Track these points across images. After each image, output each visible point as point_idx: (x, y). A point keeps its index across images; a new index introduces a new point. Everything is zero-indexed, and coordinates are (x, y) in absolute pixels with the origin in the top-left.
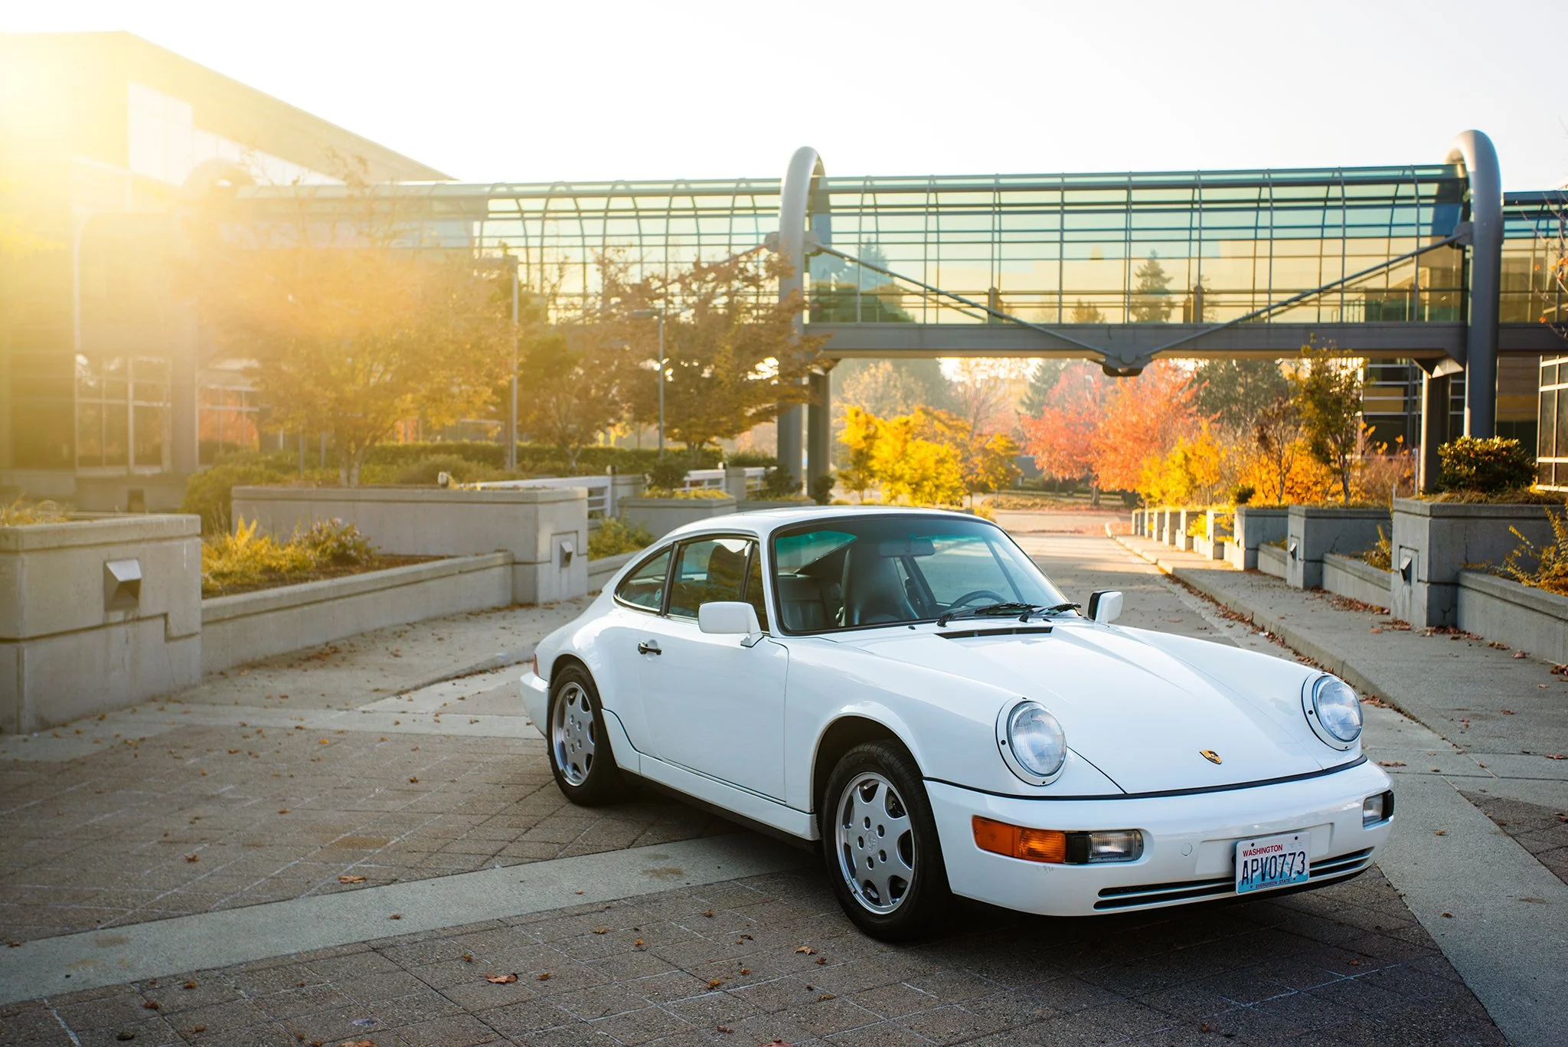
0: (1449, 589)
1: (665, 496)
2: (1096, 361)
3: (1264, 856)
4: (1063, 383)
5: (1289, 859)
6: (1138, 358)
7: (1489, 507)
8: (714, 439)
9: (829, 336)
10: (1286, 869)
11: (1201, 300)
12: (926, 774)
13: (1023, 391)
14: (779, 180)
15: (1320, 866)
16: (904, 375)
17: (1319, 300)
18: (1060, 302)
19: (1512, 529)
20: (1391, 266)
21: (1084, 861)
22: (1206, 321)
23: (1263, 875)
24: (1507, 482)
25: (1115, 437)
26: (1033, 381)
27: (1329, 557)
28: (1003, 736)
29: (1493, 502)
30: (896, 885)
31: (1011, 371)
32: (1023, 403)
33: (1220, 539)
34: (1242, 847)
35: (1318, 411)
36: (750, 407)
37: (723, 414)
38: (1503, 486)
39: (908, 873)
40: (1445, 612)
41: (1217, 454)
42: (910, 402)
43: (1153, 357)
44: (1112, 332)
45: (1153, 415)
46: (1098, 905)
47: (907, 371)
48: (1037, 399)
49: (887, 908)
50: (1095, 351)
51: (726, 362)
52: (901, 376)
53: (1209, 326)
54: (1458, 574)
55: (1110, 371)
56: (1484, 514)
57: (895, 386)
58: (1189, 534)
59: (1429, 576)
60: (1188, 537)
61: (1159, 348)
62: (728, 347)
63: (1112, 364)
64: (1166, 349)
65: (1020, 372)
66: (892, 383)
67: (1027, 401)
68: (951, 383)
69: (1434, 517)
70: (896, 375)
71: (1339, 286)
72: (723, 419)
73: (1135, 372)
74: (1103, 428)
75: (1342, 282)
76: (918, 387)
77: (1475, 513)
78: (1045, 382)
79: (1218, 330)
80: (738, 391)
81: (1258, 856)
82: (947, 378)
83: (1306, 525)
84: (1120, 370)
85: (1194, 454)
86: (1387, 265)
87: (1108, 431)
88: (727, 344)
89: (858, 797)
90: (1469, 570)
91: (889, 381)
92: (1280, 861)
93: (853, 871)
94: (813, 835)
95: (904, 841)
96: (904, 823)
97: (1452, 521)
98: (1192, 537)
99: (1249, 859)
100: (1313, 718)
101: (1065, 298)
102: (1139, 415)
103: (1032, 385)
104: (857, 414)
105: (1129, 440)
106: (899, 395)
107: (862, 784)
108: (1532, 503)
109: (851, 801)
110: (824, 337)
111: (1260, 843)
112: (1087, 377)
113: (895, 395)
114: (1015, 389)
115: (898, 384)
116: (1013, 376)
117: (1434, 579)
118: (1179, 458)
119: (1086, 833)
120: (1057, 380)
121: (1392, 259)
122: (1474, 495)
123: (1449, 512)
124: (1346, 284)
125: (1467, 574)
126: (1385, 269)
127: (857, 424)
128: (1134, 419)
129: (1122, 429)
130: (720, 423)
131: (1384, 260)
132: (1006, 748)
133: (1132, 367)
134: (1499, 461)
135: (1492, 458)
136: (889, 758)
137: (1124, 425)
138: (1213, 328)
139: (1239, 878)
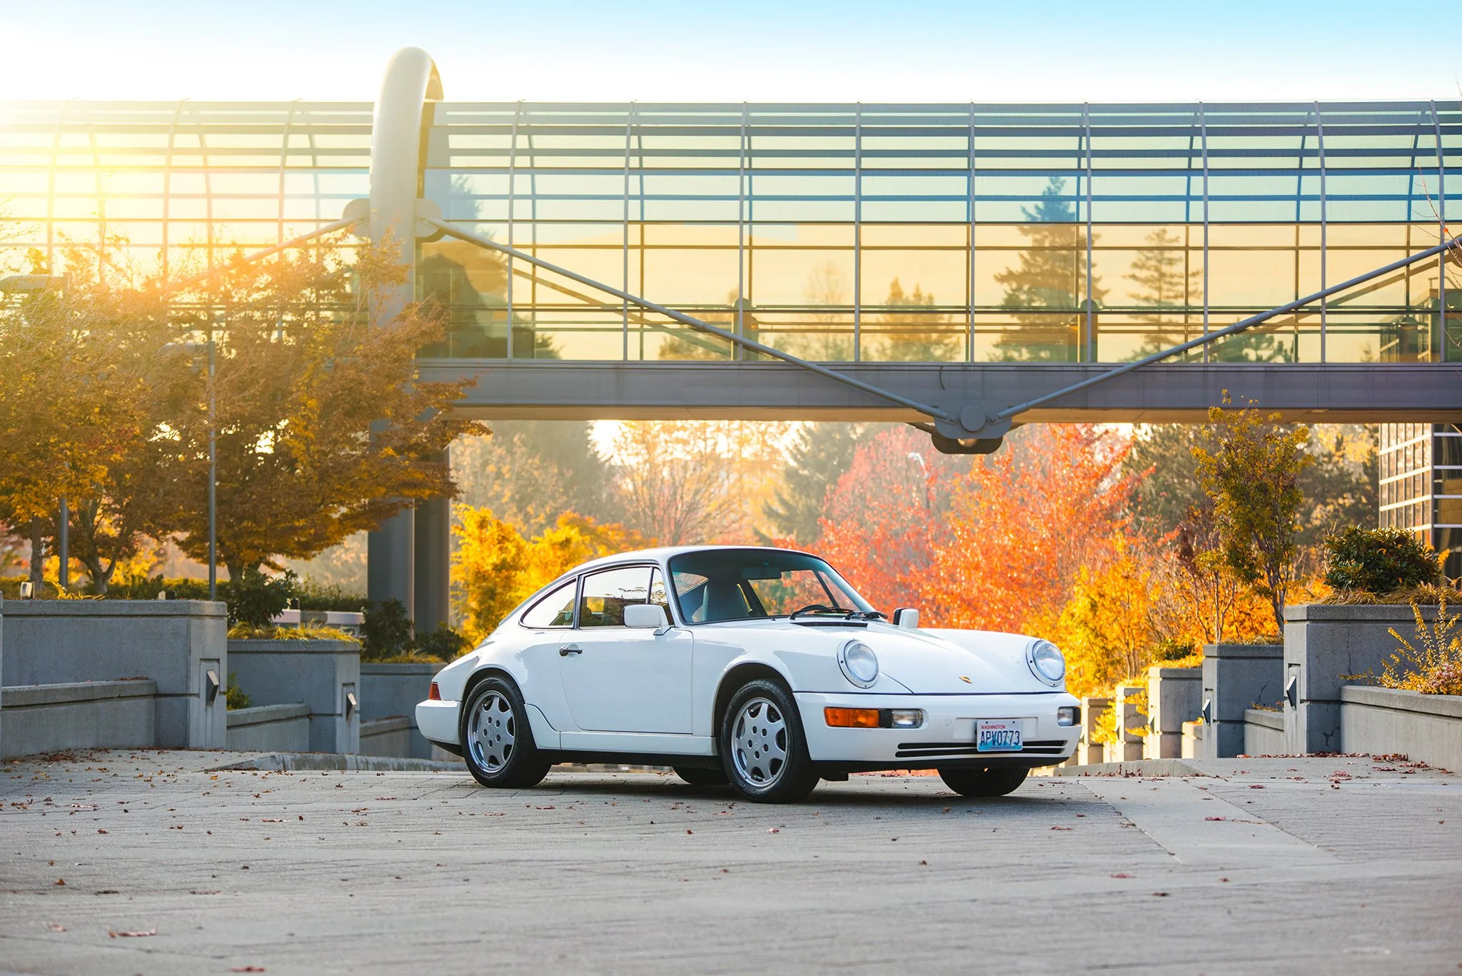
0: (1331, 707)
1: (261, 636)
2: (921, 427)
3: (994, 730)
4: (861, 468)
5: (1010, 734)
6: (990, 421)
7: (1376, 608)
8: (279, 559)
9: (472, 383)
10: (1008, 740)
11: (1095, 324)
12: (794, 688)
13: (770, 485)
14: (369, 106)
15: (1030, 745)
16: (520, 450)
17: (1296, 324)
18: (858, 323)
19: (1391, 631)
20: (1413, 266)
21: (889, 726)
22: (1102, 358)
23: (994, 742)
24: (1400, 580)
25: (969, 580)
26: (793, 463)
27: (1251, 714)
28: (841, 658)
29: (1380, 603)
30: (775, 764)
31: (742, 442)
32: (770, 514)
33: (1136, 732)
34: (981, 724)
35: (1234, 503)
36: (342, 503)
37: (301, 515)
38: (1395, 585)
39: (782, 755)
40: (1327, 736)
41: (1143, 594)
42: (530, 509)
43: (1015, 419)
44: (945, 377)
45: (1045, 534)
46: (898, 755)
47: (524, 442)
48: (801, 503)
49: (767, 784)
50: (919, 410)
51: (306, 428)
52: (510, 452)
53: (1107, 367)
54: (1340, 691)
55: (946, 445)
56: (1369, 617)
57: (499, 475)
58: (1095, 738)
59: (1309, 693)
60: (1093, 745)
61: (1024, 405)
62: (312, 403)
63: (947, 432)
64: (1036, 406)
65: (764, 443)
66: (491, 468)
67: (781, 510)
68: (612, 471)
69: (1312, 621)
70: (500, 451)
71: (1318, 303)
72: (302, 523)
73: (987, 446)
74: (945, 560)
75: (1322, 296)
76: (548, 477)
77: (1358, 616)
78: (821, 467)
79: (1125, 373)
80: (323, 476)
81: (991, 730)
82: (602, 457)
83: (1220, 666)
84: (962, 442)
85: (1102, 596)
86: (1407, 264)
87: (955, 566)
88: (311, 398)
89: (747, 716)
90: (1352, 683)
91: (485, 464)
92: (1004, 734)
93: (744, 768)
94: (713, 751)
95: (780, 737)
96: (780, 724)
97: (1331, 625)
98: (1102, 745)
99: (985, 731)
100: (1032, 665)
101: (865, 318)
102: (1017, 532)
103: (791, 475)
104: (482, 524)
105: (998, 586)
106: (508, 493)
107: (749, 708)
108: (1424, 603)
109: (742, 720)
110: (462, 385)
111: (991, 723)
112: (911, 455)
113: (498, 496)
114: (750, 482)
115: (505, 469)
116: (747, 453)
117: (1314, 697)
118: (1080, 605)
119: (890, 710)
120: (846, 465)
121: (1413, 253)
122: (1359, 595)
123: (1328, 615)
124: (1329, 299)
125: (1348, 688)
126: (1403, 270)
127: (481, 541)
128: (1007, 541)
129: (983, 562)
130: (294, 530)
131: (1401, 256)
132: (843, 665)
133: (985, 436)
134: (1392, 554)
135: (1385, 551)
136: (768, 686)
137: (986, 553)
138: (1115, 371)
139: (979, 742)
